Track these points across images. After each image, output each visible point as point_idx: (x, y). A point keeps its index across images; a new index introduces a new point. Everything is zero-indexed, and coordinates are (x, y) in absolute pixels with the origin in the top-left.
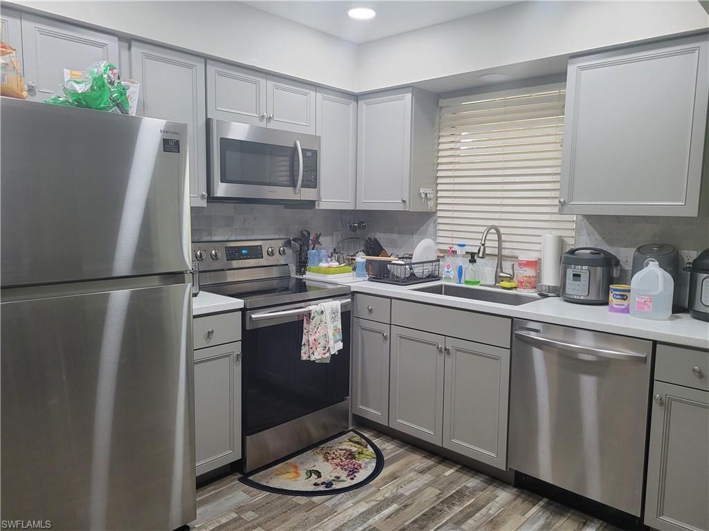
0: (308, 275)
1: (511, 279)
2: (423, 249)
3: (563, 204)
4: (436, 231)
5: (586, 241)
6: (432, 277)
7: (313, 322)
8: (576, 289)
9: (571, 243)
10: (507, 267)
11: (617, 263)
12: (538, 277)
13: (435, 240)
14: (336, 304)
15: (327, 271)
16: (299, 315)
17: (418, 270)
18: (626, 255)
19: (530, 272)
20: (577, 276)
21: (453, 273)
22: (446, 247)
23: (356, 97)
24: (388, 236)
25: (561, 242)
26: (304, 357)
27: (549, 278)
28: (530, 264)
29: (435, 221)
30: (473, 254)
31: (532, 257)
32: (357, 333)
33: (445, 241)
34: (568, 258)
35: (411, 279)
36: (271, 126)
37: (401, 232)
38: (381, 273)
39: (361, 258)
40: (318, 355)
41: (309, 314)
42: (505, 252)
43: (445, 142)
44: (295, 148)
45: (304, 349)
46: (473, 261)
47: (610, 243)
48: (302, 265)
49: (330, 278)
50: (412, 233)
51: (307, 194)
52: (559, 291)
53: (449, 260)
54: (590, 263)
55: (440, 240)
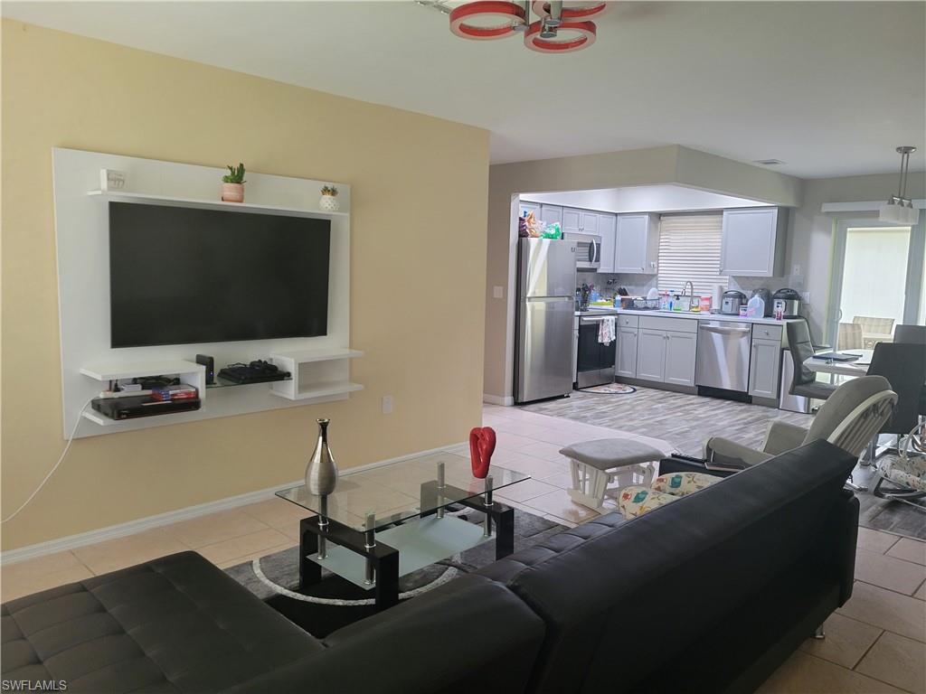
0: (590, 306)
1: (697, 307)
2: (651, 293)
3: (721, 271)
4: (657, 284)
5: (734, 288)
6: (654, 308)
7: (605, 325)
8: (727, 309)
9: (726, 289)
10: (696, 304)
11: (745, 297)
12: (711, 306)
13: (657, 287)
14: (613, 318)
15: (602, 304)
16: (597, 321)
17: (650, 304)
18: (748, 293)
19: (707, 303)
20: (727, 303)
21: (667, 306)
22: (664, 293)
23: (616, 214)
24: (629, 287)
25: (721, 288)
26: (600, 341)
27: (715, 306)
28: (707, 299)
29: (657, 279)
30: (678, 296)
31: (708, 296)
32: (619, 334)
33: (663, 289)
34: (724, 295)
35: (646, 308)
36: (585, 233)
37: (637, 285)
38: (630, 305)
39: (619, 298)
40: (606, 341)
41: (603, 321)
42: (694, 294)
43: (663, 238)
44: (592, 243)
45: (600, 337)
46: (678, 299)
47: (743, 289)
48: (585, 301)
49: (604, 307)
50: (643, 285)
51: (594, 265)
52: (720, 312)
53: (665, 299)
54: (733, 296)
55: (660, 289)
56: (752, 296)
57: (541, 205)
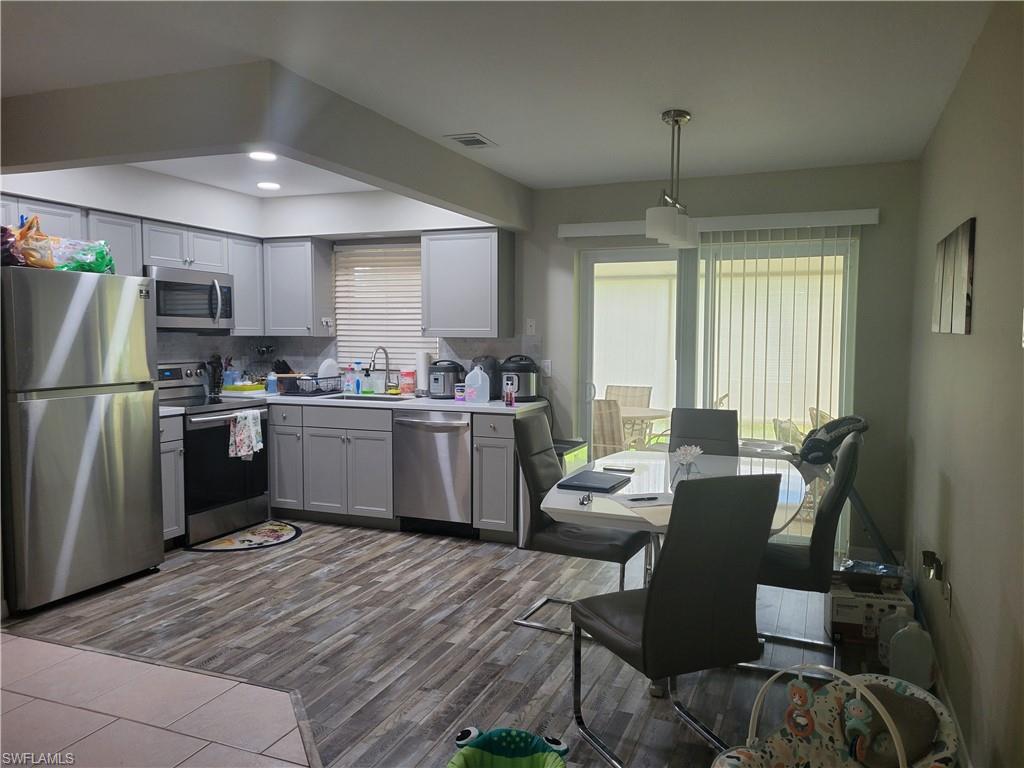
0: (224, 393)
1: (396, 387)
2: (326, 367)
3: (424, 330)
4: (336, 355)
5: (444, 355)
6: (334, 391)
7: (239, 426)
8: (438, 389)
9: (436, 358)
10: (394, 380)
11: (463, 369)
12: (415, 384)
13: (336, 360)
14: (257, 412)
15: (243, 389)
16: (225, 420)
17: (323, 385)
18: (466, 363)
19: (409, 380)
20: (436, 380)
21: (353, 386)
22: (346, 366)
23: (262, 241)
24: (294, 358)
25: (429, 356)
26: (232, 454)
27: (422, 386)
28: (408, 374)
29: (336, 344)
30: (367, 370)
31: (411, 369)
32: (274, 438)
33: (346, 360)
34: (433, 367)
35: (318, 392)
36: (193, 267)
37: (306, 355)
38: (292, 387)
39: (273, 377)
40: (244, 452)
41: (235, 419)
42: (391, 367)
43: (341, 281)
44: (213, 286)
45: (231, 448)
46: (367, 375)
47: (460, 357)
48: (217, 384)
49: (246, 394)
50: (316, 355)
51: (222, 323)
52: (428, 394)
53: (349, 375)
54: (446, 370)
55: (340, 360)
56: (472, 369)
57: (87, 211)
